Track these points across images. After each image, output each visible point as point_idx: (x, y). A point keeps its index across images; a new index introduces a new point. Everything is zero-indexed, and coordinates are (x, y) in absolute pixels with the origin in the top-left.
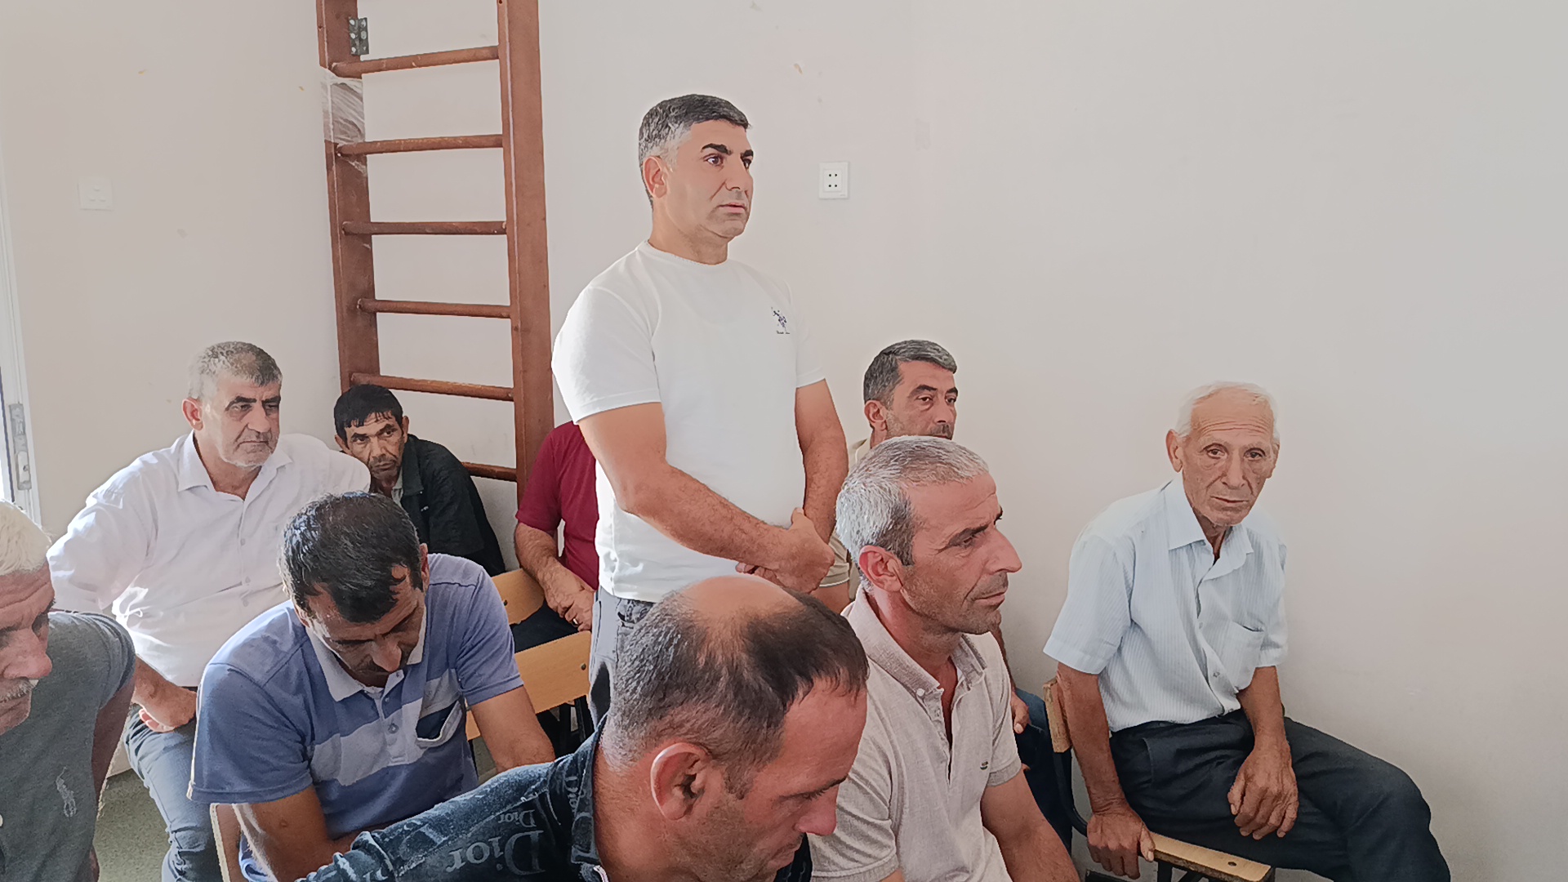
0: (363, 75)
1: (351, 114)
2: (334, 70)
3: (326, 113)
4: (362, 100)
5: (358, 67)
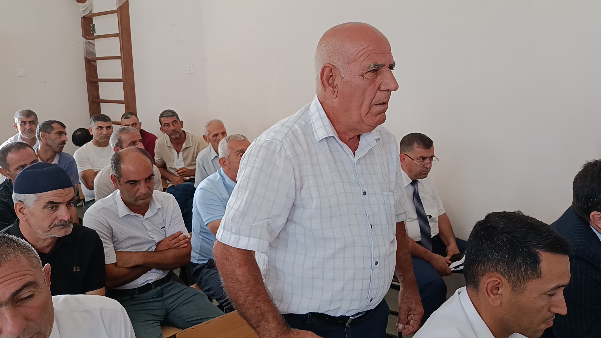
0: (94, 39)
1: (91, 49)
2: (86, 38)
3: (84, 49)
4: (95, 46)
5: (92, 37)
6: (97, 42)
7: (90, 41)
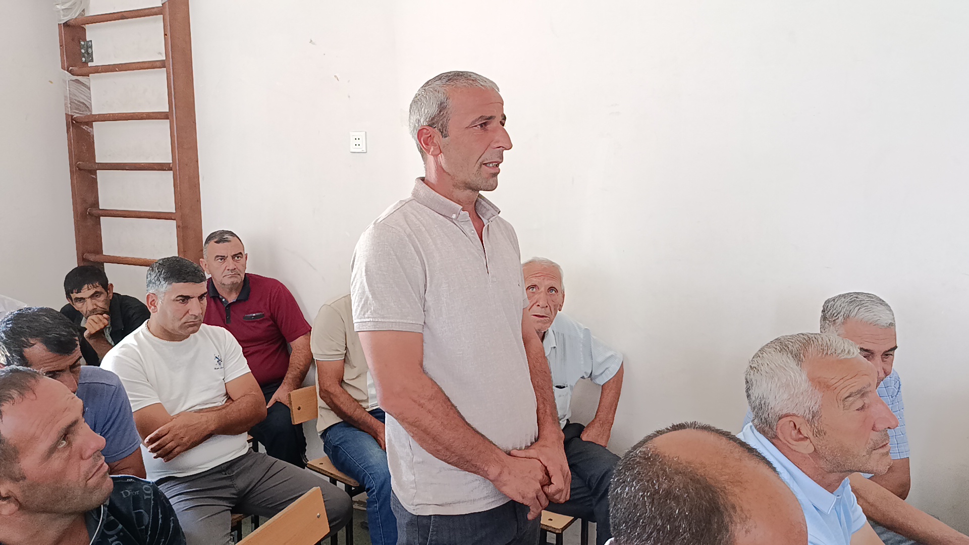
0: (90, 75)
1: (82, 98)
2: (70, 72)
3: (66, 97)
4: (90, 90)
5: (85, 70)
6: (94, 81)
7: (79, 78)
